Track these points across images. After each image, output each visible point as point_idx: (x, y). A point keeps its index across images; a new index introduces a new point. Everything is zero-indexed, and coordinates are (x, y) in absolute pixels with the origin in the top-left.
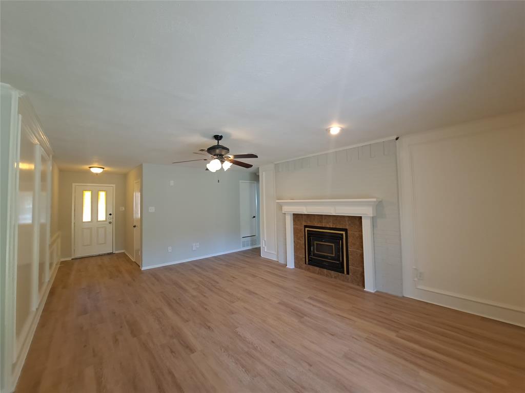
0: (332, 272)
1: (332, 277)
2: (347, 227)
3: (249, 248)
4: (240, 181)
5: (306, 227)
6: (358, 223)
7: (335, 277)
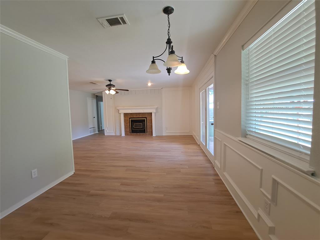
0: (141, 133)
1: (141, 135)
2: (147, 117)
3: (93, 134)
4: (88, 98)
5: (130, 118)
6: (150, 115)
7: (142, 135)
